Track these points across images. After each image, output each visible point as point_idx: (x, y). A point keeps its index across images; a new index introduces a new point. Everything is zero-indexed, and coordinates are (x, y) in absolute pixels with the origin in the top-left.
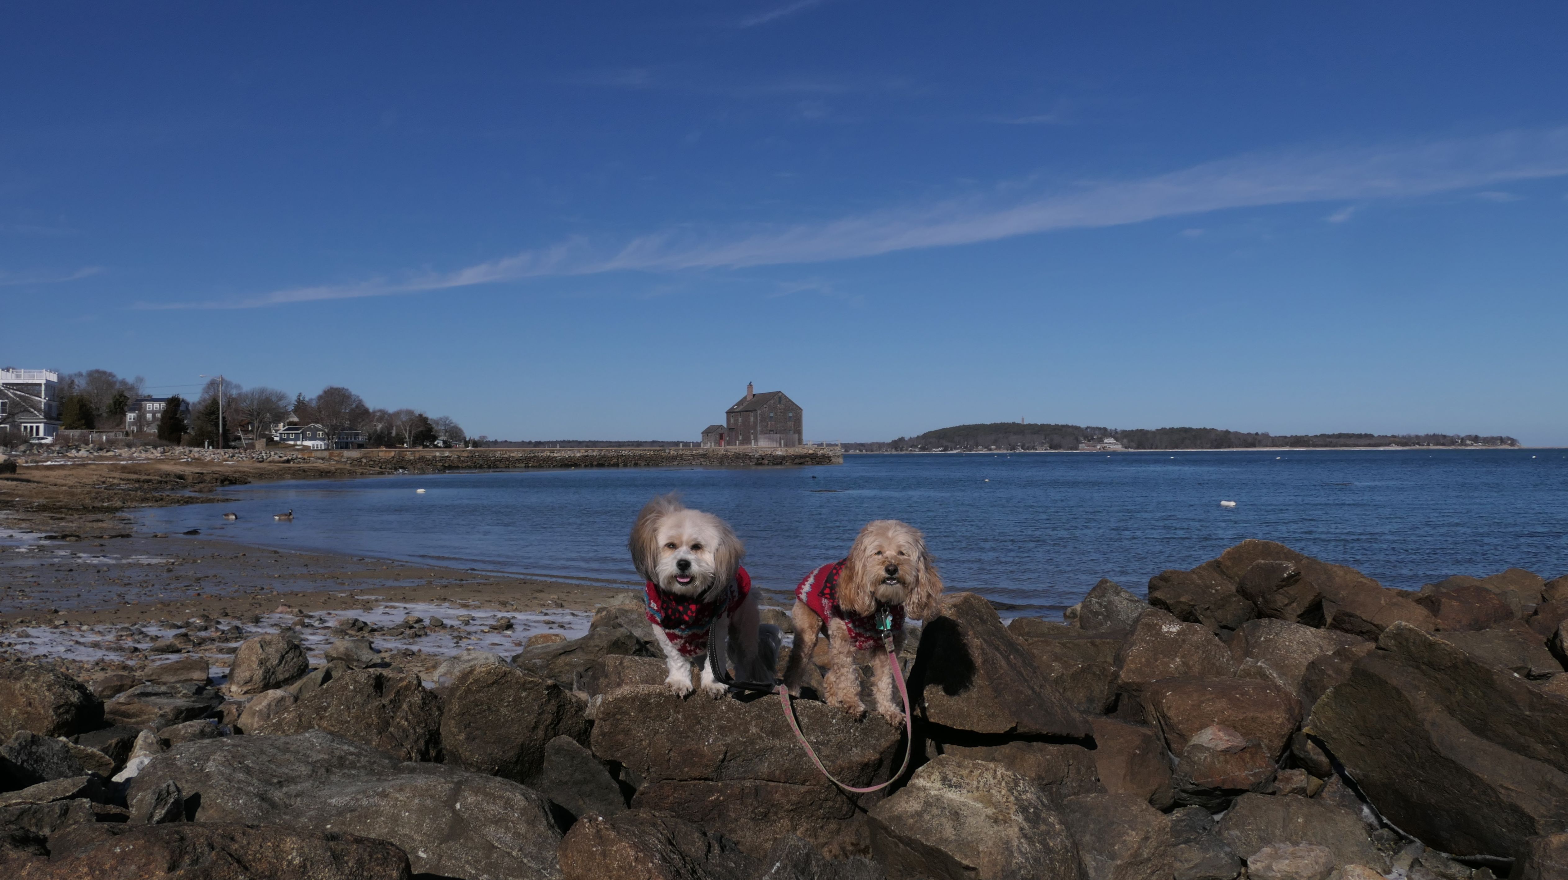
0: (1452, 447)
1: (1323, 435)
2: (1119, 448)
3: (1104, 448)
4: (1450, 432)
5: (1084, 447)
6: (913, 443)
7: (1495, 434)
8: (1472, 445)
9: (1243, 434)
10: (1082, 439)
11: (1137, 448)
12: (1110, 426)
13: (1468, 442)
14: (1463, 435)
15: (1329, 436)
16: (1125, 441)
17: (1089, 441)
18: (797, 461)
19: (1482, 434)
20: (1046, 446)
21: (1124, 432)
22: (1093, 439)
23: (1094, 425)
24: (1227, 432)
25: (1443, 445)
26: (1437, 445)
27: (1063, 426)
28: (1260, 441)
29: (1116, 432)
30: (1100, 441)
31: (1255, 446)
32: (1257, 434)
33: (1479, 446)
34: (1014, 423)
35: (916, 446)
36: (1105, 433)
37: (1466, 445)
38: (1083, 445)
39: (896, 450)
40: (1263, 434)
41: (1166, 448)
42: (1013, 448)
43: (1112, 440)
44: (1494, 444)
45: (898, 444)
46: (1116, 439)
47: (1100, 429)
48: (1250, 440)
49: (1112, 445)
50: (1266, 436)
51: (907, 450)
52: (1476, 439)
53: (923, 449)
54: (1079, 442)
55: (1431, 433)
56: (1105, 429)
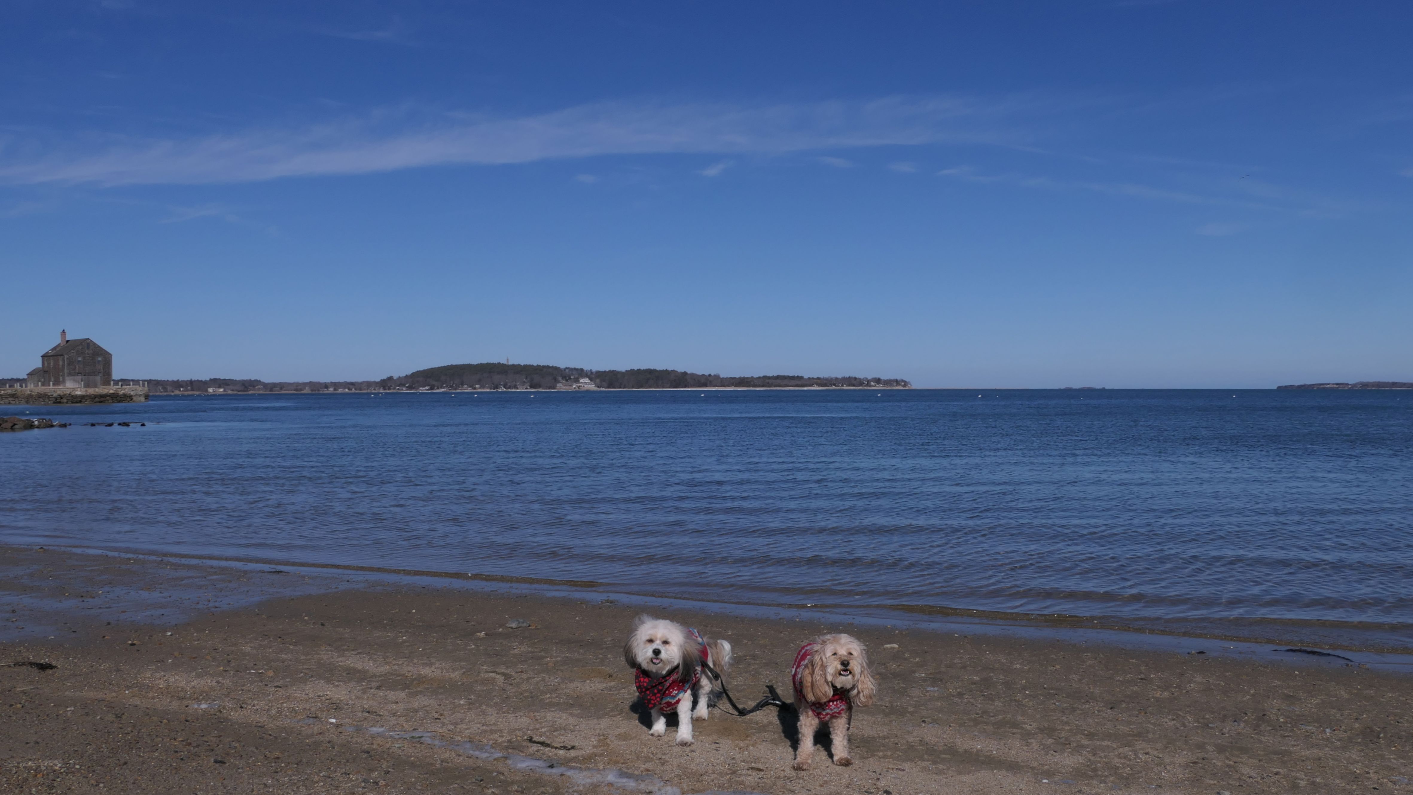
0: (861, 388)
1: (765, 377)
2: (592, 387)
3: (579, 387)
4: (860, 375)
5: (561, 387)
6: (401, 382)
7: (893, 377)
8: (875, 386)
9: (699, 375)
10: (560, 378)
11: (608, 387)
12: (586, 368)
13: (872, 383)
14: (869, 378)
15: (769, 378)
16: (598, 381)
17: (567, 381)
18: (97, 399)
19: (884, 377)
20: (527, 385)
21: (598, 372)
22: (570, 379)
23: (572, 366)
24: (685, 374)
25: (854, 385)
26: (849, 385)
27: (544, 367)
28: (710, 382)
29: (592, 373)
30: (577, 380)
31: (706, 386)
32: (710, 375)
33: (880, 387)
34: (499, 363)
35: (404, 385)
36: (581, 373)
37: (871, 386)
38: (561, 384)
39: (385, 389)
40: (715, 375)
41: (633, 387)
42: (496, 387)
43: (587, 380)
44: (891, 385)
45: (386, 383)
46: (591, 379)
47: (576, 369)
48: (703, 381)
49: (587, 385)
50: (717, 377)
51: (394, 389)
52: (878, 381)
53: (410, 388)
54: (556, 381)
55: (847, 376)
56: (582, 370)
